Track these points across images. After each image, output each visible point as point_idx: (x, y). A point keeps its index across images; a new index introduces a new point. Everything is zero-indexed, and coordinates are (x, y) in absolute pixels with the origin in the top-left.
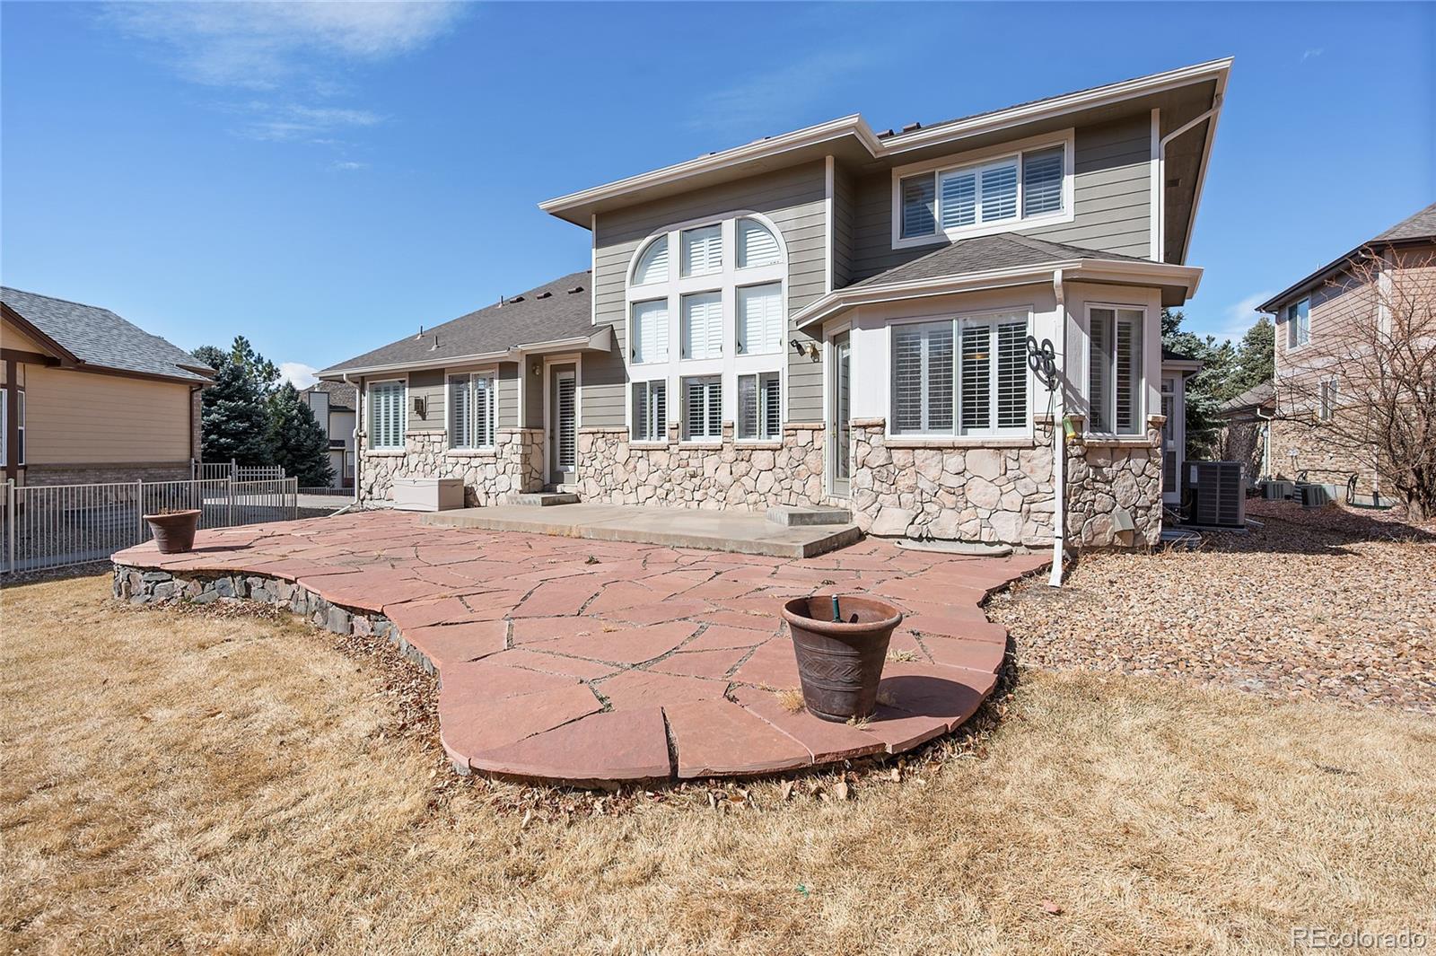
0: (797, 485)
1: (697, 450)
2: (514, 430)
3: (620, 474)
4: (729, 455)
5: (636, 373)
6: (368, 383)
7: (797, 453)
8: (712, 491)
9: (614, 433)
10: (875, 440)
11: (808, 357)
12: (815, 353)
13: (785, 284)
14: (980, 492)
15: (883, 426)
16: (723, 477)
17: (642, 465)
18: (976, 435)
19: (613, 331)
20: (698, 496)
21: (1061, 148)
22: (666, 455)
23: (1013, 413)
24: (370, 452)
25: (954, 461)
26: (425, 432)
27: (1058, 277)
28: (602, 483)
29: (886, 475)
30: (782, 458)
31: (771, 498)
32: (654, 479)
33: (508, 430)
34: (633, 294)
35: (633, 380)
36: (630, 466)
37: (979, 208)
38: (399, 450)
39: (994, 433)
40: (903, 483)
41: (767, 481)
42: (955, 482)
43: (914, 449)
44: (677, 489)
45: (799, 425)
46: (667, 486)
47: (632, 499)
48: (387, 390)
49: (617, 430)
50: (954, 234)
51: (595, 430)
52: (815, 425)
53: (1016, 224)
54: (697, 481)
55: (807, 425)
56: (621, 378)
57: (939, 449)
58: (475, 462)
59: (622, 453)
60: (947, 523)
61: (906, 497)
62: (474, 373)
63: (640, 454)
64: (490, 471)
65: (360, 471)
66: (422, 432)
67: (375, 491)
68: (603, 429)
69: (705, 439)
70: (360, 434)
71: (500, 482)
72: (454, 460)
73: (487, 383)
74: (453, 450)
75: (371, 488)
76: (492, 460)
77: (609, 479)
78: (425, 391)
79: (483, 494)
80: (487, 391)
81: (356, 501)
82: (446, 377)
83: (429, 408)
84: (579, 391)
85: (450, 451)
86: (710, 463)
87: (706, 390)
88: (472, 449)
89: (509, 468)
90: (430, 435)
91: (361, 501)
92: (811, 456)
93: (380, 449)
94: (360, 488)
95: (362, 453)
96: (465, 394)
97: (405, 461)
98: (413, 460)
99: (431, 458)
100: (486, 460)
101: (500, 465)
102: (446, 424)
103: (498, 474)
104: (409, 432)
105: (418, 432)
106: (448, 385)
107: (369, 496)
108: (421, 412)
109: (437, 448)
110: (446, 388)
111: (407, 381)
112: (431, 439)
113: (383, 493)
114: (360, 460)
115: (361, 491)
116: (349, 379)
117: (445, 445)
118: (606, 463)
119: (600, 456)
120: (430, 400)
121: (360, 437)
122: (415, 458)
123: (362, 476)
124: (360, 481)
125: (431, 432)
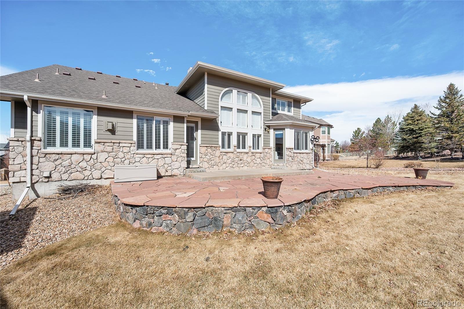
0: (265, 161)
1: (242, 153)
2: (184, 144)
3: (217, 160)
4: (250, 154)
5: (222, 128)
6: (43, 103)
7: (265, 154)
8: (246, 164)
9: (215, 147)
10: (292, 151)
11: (267, 131)
12: (269, 132)
13: (262, 114)
14: (305, 161)
15: (293, 149)
16: (249, 160)
17: (225, 157)
20: (242, 165)
21: (291, 102)
22: (233, 154)
23: (306, 148)
24: (43, 150)
25: (301, 155)
28: (210, 163)
29: (293, 158)
30: (262, 155)
31: (260, 165)
32: (229, 161)
33: (181, 144)
34: (221, 104)
35: (222, 131)
36: (221, 157)
37: (281, 108)
38: (89, 150)
39: (304, 151)
40: (296, 159)
41: (259, 161)
42: (302, 159)
44: (236, 164)
45: (266, 147)
46: (233, 163)
47: (221, 168)
49: (217, 146)
50: (279, 111)
51: (208, 145)
52: (269, 148)
53: (286, 113)
54: (242, 161)
56: (217, 129)
57: (299, 153)
59: (218, 153)
60: (301, 167)
61: (296, 162)
63: (224, 154)
64: (168, 160)
65: (32, 164)
66: (113, 141)
67: (55, 176)
68: (211, 145)
69: (241, 150)
70: (33, 138)
71: (174, 165)
72: (142, 156)
73: (162, 122)
74: (141, 151)
75: (50, 174)
76: (169, 156)
77: (213, 162)
78: (114, 120)
79: (164, 170)
80: (162, 126)
81: (29, 185)
82: (135, 115)
83: (117, 129)
84: (199, 131)
85: (138, 151)
86: (245, 157)
87: (241, 136)
88: (154, 151)
89: (180, 159)
90: (119, 143)
91: (33, 185)
92: (268, 155)
93: (58, 149)
94: (32, 175)
95: (35, 152)
96: (145, 125)
97: (94, 156)
98: (102, 157)
99: (121, 155)
100: (165, 156)
101: (174, 158)
102: (135, 138)
103: (173, 161)
104: (99, 141)
105: (110, 141)
106: (136, 120)
107: (47, 180)
108: (112, 131)
109: (126, 150)
110: (135, 121)
111: (96, 111)
112: (121, 145)
113: (65, 177)
114: (32, 156)
115: (34, 177)
116: (28, 99)
117: (134, 148)
118: (211, 157)
119: (209, 154)
120: (119, 125)
121: (32, 141)
122: (105, 155)
123: (34, 167)
124: (32, 170)
125: (121, 141)
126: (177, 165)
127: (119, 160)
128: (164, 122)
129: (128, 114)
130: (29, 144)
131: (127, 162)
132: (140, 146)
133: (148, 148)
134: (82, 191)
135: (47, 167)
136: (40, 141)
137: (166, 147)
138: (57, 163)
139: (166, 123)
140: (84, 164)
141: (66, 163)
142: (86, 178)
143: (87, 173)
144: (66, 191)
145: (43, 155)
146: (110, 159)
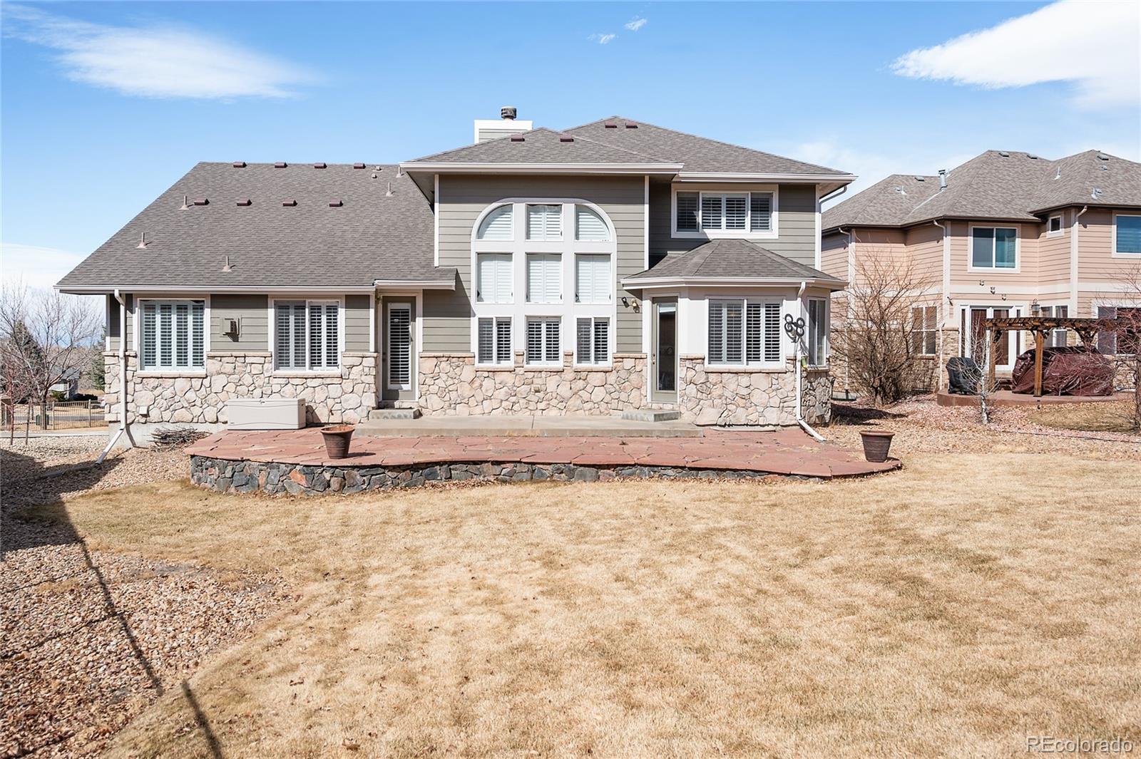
0: (623, 396)
1: (541, 372)
2: (368, 354)
3: (466, 390)
4: (569, 375)
5: (481, 310)
6: (138, 299)
7: (623, 374)
8: (554, 402)
9: (459, 358)
10: (698, 367)
11: (630, 309)
12: (637, 308)
13: (614, 257)
14: (758, 397)
15: (704, 359)
16: (564, 391)
17: (488, 384)
18: (754, 366)
19: (457, 274)
20: (541, 406)
21: (771, 195)
22: (512, 375)
23: (773, 353)
24: (140, 373)
25: (744, 380)
26: (242, 354)
27: (803, 286)
28: (447, 398)
29: (704, 388)
30: (612, 378)
31: (603, 406)
32: (501, 394)
33: (361, 354)
34: (477, 246)
35: (479, 315)
36: (477, 384)
37: (724, 220)
38: (200, 371)
39: (762, 364)
40: (716, 392)
41: (599, 394)
42: (744, 392)
43: (721, 373)
44: (522, 401)
45: (626, 355)
46: (513, 399)
47: (478, 410)
48: (182, 308)
49: (464, 355)
50: (711, 233)
51: (441, 354)
52: (638, 355)
53: (746, 233)
54: (541, 395)
55: (632, 355)
56: (466, 312)
57: (736, 373)
58: (311, 383)
59: (467, 373)
60: (741, 416)
61: (717, 402)
62: (310, 300)
63: (486, 374)
64: (334, 391)
65: (126, 394)
66: (235, 354)
67: (154, 414)
68: (447, 354)
69: (543, 364)
70: (127, 353)
71: (346, 401)
72: (283, 381)
73: (324, 310)
74: (283, 371)
75: (148, 411)
76: (337, 381)
77: (454, 395)
78: (235, 314)
79: (326, 412)
80: (324, 318)
81: (123, 426)
82: (271, 302)
83: (243, 331)
84: (420, 321)
85: (277, 372)
86: (552, 382)
87: (544, 326)
88: (307, 371)
89: (359, 388)
90: (245, 357)
91: (128, 425)
92: (633, 377)
93: (158, 370)
94: (127, 411)
95: (129, 374)
96: (292, 318)
97: (206, 382)
98: (219, 381)
99: (247, 379)
100: (328, 381)
101: (347, 385)
102: (271, 347)
103: (344, 393)
104: (213, 354)
105: (229, 353)
106: (273, 310)
107: (143, 420)
108: (234, 335)
109: (256, 369)
110: (271, 312)
111: (208, 302)
112: (248, 360)
113: (167, 415)
114: (126, 382)
115: (128, 414)
116: (120, 295)
117: (269, 366)
118: (450, 382)
119: (444, 377)
120: (244, 322)
121: (126, 357)
122: (222, 379)
123: (130, 398)
124: (126, 403)
125: (247, 354)
126: (352, 400)
127: (244, 389)
128: (329, 308)
129: (258, 301)
130: (122, 362)
131: (257, 392)
132: (281, 360)
133: (297, 364)
134: (184, 441)
135: (143, 399)
136: (136, 357)
137: (332, 361)
138: (157, 392)
139: (332, 310)
140: (191, 396)
141: (168, 394)
142: (195, 420)
143: (197, 411)
144: (165, 438)
145: (139, 380)
146: (231, 387)
